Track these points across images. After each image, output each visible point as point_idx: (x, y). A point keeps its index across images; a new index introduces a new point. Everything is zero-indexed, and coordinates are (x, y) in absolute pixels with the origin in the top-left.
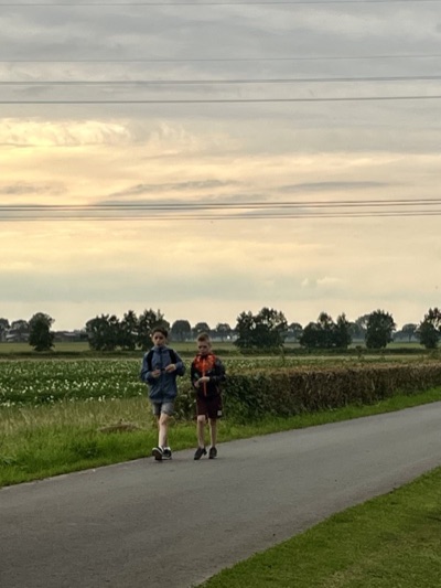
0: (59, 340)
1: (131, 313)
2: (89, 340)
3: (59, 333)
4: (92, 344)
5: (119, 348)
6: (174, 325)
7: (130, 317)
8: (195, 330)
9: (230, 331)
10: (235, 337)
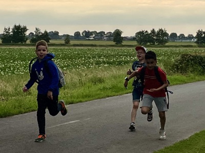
0: (125, 40)
1: (153, 29)
2: (137, 40)
3: (125, 37)
4: (138, 42)
5: (149, 44)
6: (171, 35)
7: (153, 31)
8: (179, 37)
9: (193, 37)
10: (196, 40)
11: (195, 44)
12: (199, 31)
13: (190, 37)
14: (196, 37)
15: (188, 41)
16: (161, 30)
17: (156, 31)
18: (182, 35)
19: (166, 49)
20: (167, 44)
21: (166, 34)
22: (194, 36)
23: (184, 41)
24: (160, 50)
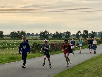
2: (11, 36)
3: (5, 35)
5: (16, 38)
6: (27, 34)
7: (19, 32)
8: (31, 35)
10: (39, 36)
11: (39, 38)
12: (41, 32)
14: (39, 35)
15: (36, 36)
16: (22, 31)
17: (20, 32)
18: (33, 34)
21: (25, 33)
22: (39, 34)
23: (33, 37)
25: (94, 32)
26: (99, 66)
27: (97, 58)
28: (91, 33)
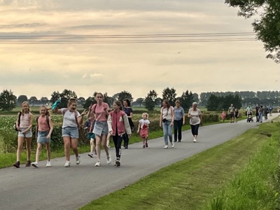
6: (19, 98)
8: (30, 100)
9: (48, 101)
12: (54, 93)
13: (44, 101)
14: (51, 101)
16: (6, 92)
18: (34, 99)
19: (12, 116)
20: (14, 110)
21: (12, 97)
22: (49, 99)
23: (36, 105)
24: (4, 117)
25: (191, 94)
26: (192, 184)
27: (191, 161)
28: (183, 96)
